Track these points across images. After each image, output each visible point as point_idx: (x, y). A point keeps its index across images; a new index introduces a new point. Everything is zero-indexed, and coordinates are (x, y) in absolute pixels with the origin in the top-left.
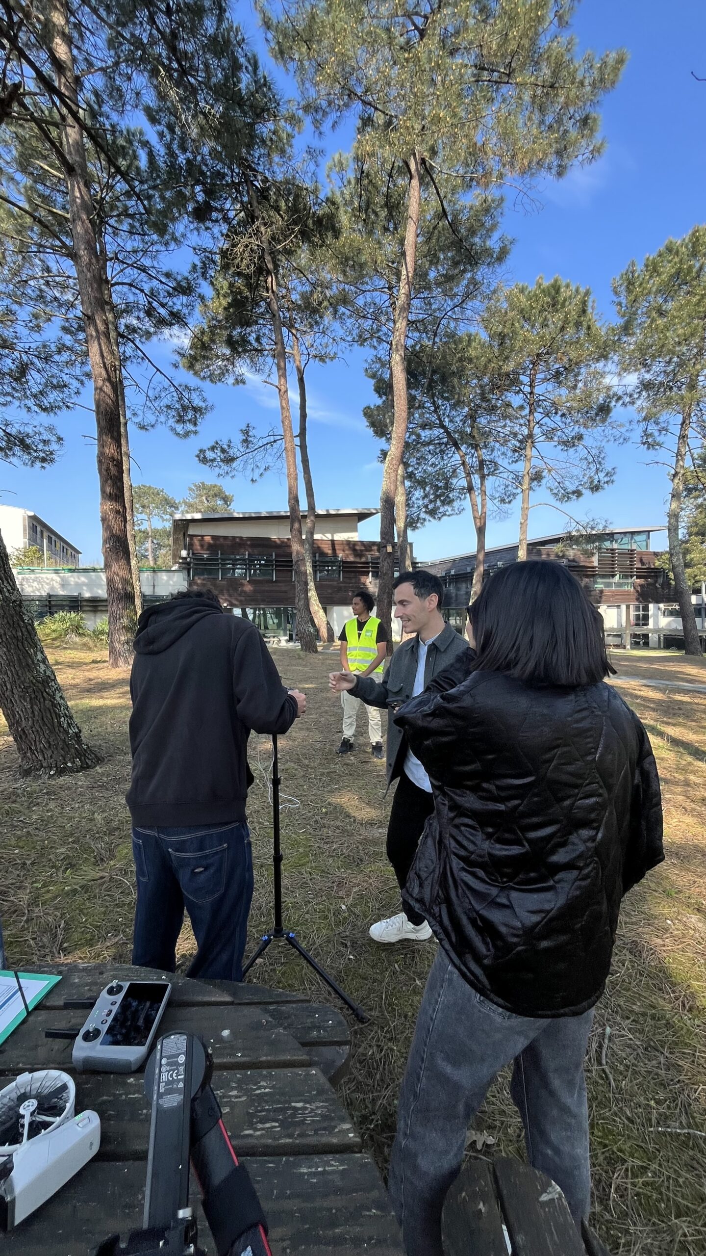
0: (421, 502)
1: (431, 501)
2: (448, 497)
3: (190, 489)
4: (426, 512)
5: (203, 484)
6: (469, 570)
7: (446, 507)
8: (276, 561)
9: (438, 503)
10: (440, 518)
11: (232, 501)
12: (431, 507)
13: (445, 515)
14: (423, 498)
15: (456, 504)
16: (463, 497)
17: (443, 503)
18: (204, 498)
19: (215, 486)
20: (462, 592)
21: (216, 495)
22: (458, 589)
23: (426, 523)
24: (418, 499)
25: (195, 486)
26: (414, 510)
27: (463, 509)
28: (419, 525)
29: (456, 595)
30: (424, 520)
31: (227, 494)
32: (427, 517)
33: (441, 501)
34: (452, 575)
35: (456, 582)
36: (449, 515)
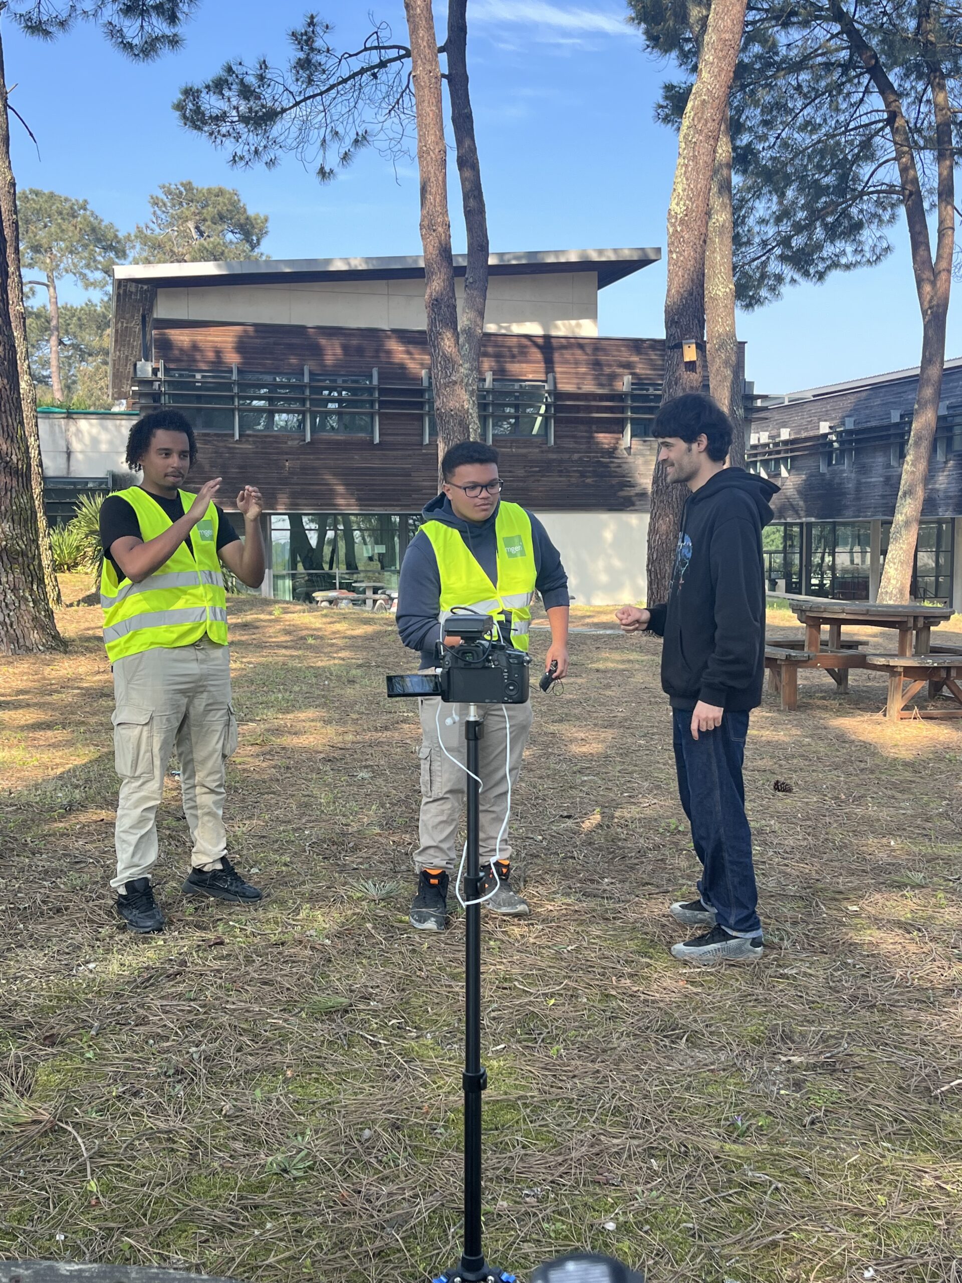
0: (771, 230)
1: (798, 228)
2: (845, 213)
3: (155, 203)
4: (783, 258)
5: (188, 187)
6: (895, 418)
7: (840, 245)
8: (382, 391)
9: (819, 233)
10: (821, 276)
11: (263, 233)
12: (798, 242)
13: (836, 265)
14: (778, 220)
15: (868, 235)
16: (886, 217)
17: (833, 234)
18: (191, 225)
19: (220, 193)
20: (876, 479)
21: (221, 218)
22: (863, 470)
23: (785, 289)
24: (762, 221)
25: (169, 192)
26: (753, 251)
27: (888, 249)
28: (764, 292)
29: (859, 485)
30: (779, 278)
31: (251, 212)
32: (788, 271)
33: (825, 226)
34: (849, 432)
35: (858, 451)
36: (848, 267)
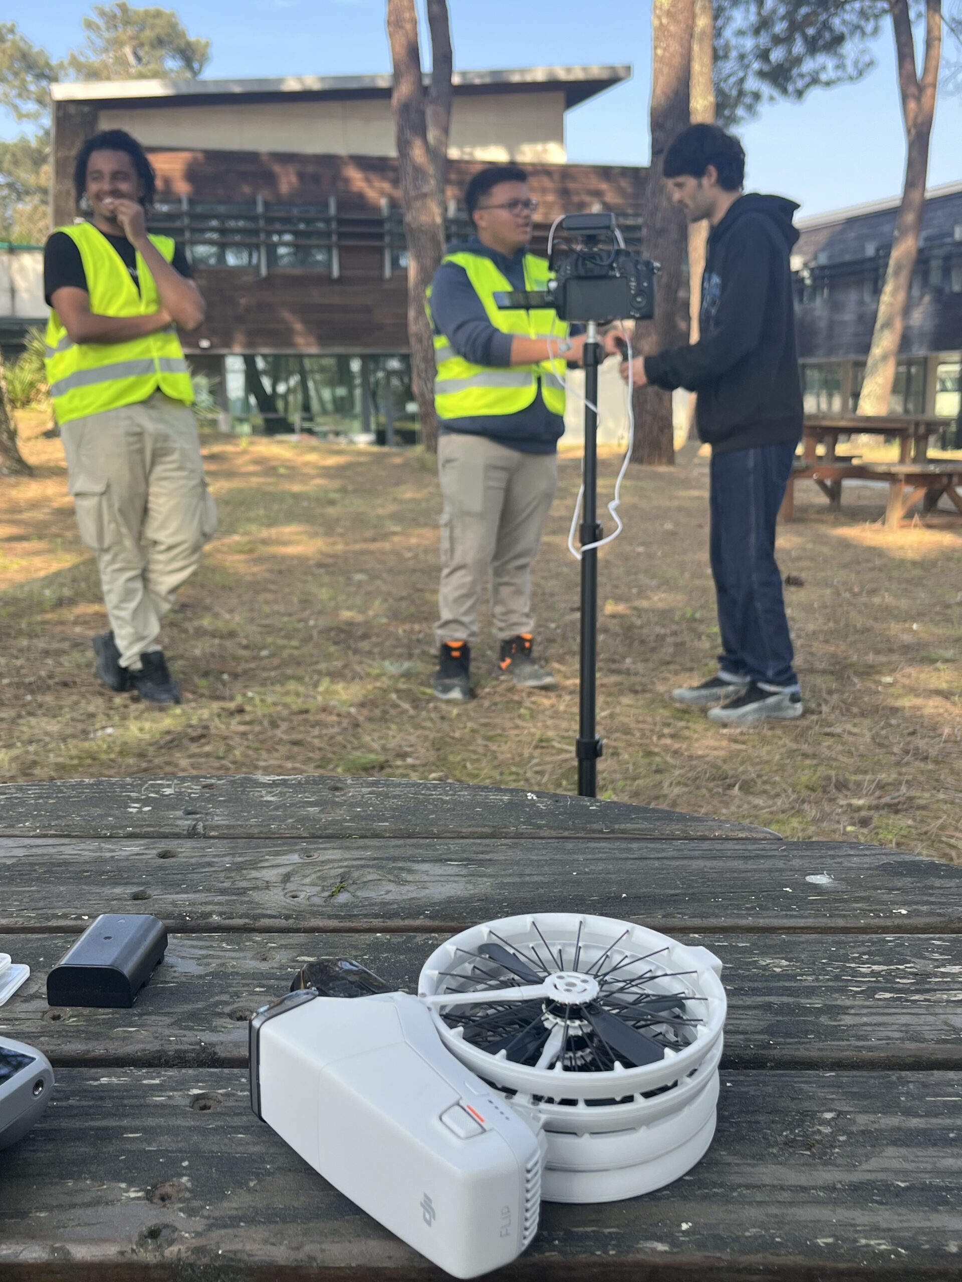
0: (749, 43)
1: (777, 40)
2: (826, 26)
3: (89, 25)
4: (761, 74)
5: (123, 8)
6: (870, 250)
7: (822, 59)
8: (341, 222)
9: (799, 47)
10: (800, 94)
11: (204, 59)
12: (777, 55)
13: (815, 80)
14: (757, 31)
15: (850, 48)
16: (869, 27)
17: (813, 47)
18: (128, 51)
19: (158, 14)
20: (848, 316)
21: (159, 42)
22: (835, 307)
23: (763, 108)
24: (741, 33)
25: (102, 14)
26: (729, 65)
27: (870, 64)
28: (740, 112)
29: (831, 325)
30: (757, 96)
31: (192, 37)
32: (766, 89)
33: (805, 37)
34: (822, 268)
35: (832, 288)
36: (828, 84)
